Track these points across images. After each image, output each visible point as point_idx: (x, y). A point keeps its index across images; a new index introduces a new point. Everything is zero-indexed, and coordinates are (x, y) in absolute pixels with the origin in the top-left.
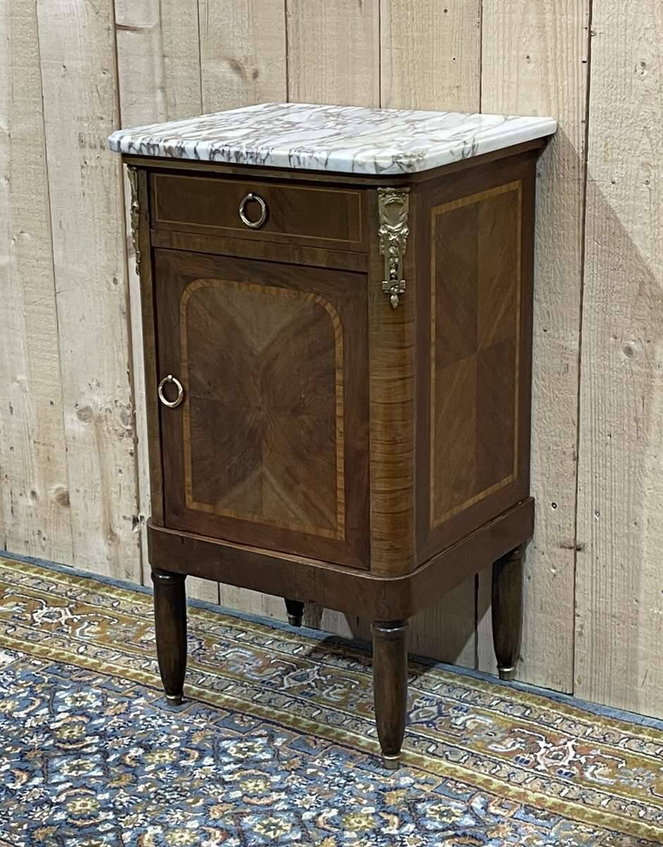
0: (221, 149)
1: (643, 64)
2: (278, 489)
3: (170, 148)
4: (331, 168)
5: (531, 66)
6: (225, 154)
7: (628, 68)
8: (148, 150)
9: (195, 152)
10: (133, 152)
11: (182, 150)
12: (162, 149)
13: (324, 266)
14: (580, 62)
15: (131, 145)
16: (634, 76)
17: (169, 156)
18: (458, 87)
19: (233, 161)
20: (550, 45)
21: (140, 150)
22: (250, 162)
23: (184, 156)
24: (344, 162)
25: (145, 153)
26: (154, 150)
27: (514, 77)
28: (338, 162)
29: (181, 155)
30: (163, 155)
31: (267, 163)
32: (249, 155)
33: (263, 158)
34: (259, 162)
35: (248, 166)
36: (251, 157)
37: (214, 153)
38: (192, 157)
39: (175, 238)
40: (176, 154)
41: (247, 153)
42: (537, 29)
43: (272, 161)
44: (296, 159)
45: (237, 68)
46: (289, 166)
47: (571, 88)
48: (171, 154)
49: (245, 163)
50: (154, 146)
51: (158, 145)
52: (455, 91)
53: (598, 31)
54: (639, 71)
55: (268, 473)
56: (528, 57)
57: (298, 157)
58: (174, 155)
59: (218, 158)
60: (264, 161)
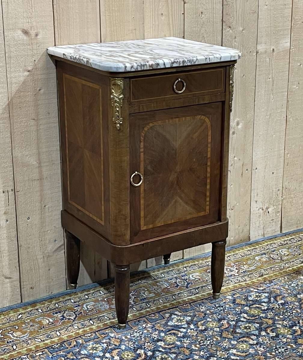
0: (176, 61)
1: (202, 13)
2: (183, 204)
3: (152, 65)
4: (222, 60)
5: (163, 18)
6: (178, 63)
7: (197, 15)
8: (141, 67)
9: (164, 64)
10: (133, 70)
11: (158, 64)
12: (148, 66)
13: (208, 102)
14: (181, 14)
15: (132, 67)
16: (199, 17)
17: (151, 68)
18: (135, 29)
19: (181, 65)
20: (170, 9)
21: (137, 68)
22: (189, 64)
23: (159, 67)
24: (228, 57)
25: (139, 69)
26: (144, 67)
27: (157, 22)
28: (225, 57)
29: (157, 67)
30: (148, 68)
31: (196, 63)
32: (189, 61)
33: (195, 61)
34: (193, 63)
35: (188, 66)
36: (190, 62)
37: (173, 63)
38: (162, 67)
39: (141, 107)
40: (155, 67)
41: (188, 60)
42: (165, 3)
43: (198, 62)
44: (209, 59)
45: (26, 32)
46: (205, 63)
47: (178, 24)
48: (152, 67)
49: (187, 65)
50: (144, 66)
51: (146, 65)
52: (134, 31)
53: (187, 2)
54: (201, 15)
55: (179, 199)
56: (162, 14)
57: (210, 58)
58: (154, 68)
59: (175, 65)
60: (195, 62)
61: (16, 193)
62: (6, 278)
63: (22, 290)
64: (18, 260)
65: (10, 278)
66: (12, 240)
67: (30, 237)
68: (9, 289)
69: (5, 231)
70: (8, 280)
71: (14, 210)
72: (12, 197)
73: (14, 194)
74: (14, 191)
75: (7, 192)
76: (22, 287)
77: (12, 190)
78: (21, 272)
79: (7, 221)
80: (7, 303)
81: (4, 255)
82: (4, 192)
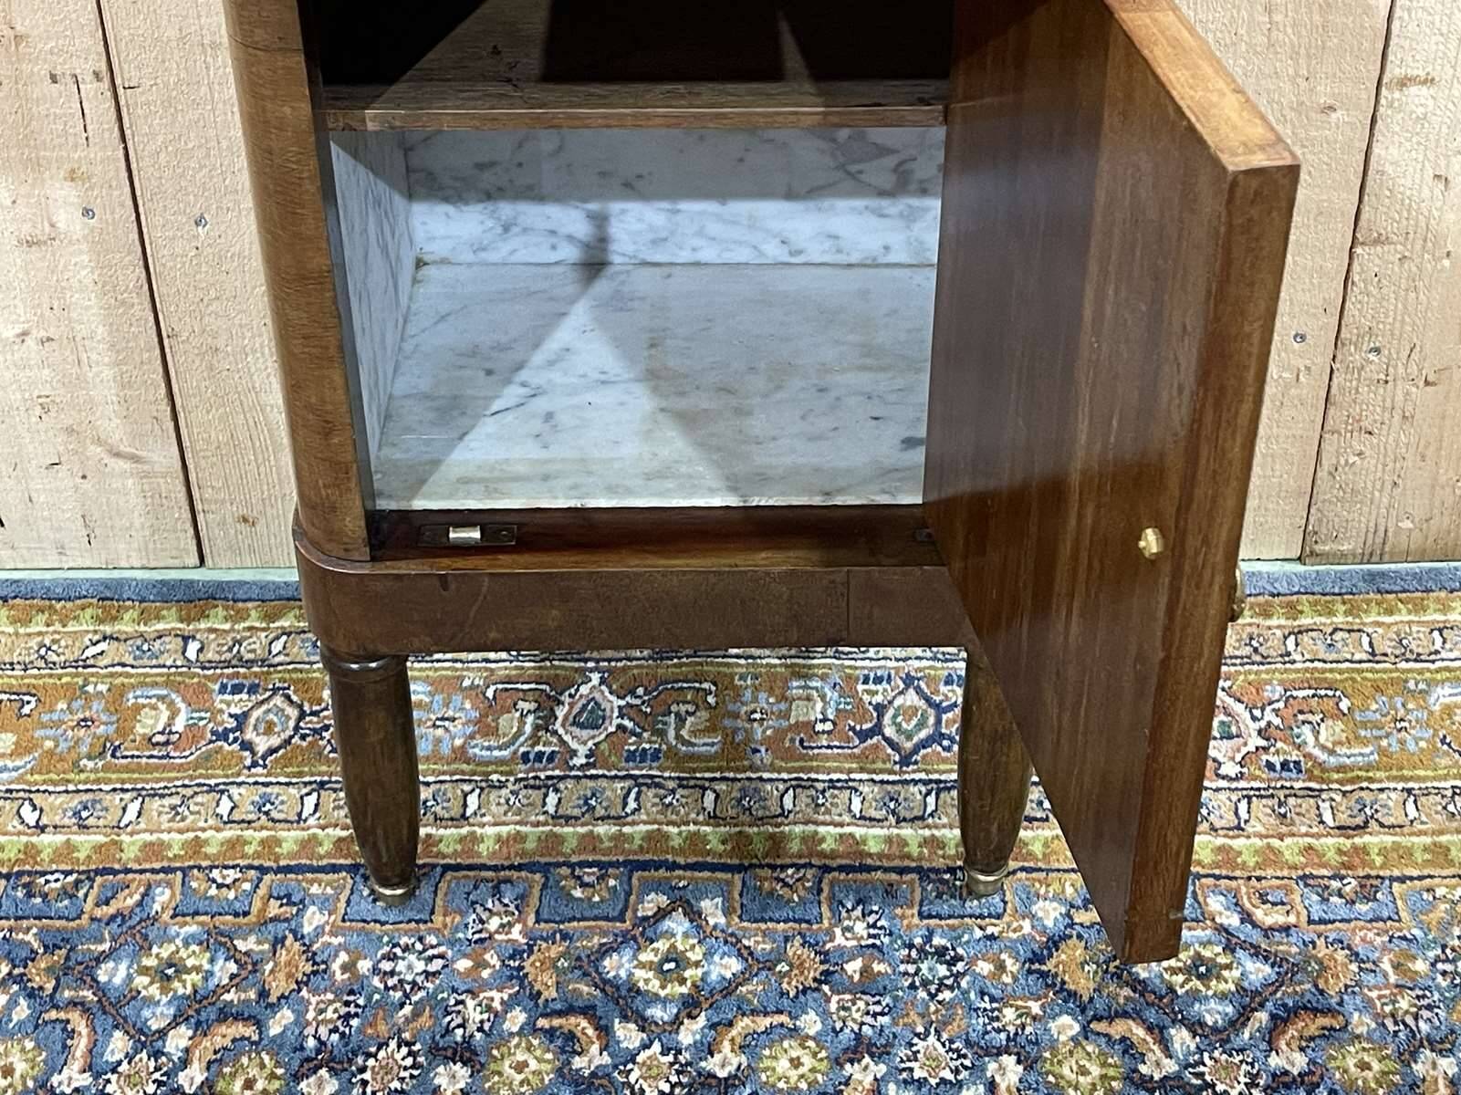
61: (121, 91)
62: (118, 455)
63: (200, 518)
64: (163, 390)
65: (135, 459)
66: (123, 303)
67: (215, 304)
68: (134, 499)
69: (85, 258)
70: (126, 465)
71: (117, 170)
72: (100, 110)
73: (109, 94)
74: (107, 80)
75: (70, 81)
76: (199, 507)
77: (97, 75)
78: (186, 443)
79: (87, 212)
80: (133, 554)
81: (94, 357)
82: (54, 79)
